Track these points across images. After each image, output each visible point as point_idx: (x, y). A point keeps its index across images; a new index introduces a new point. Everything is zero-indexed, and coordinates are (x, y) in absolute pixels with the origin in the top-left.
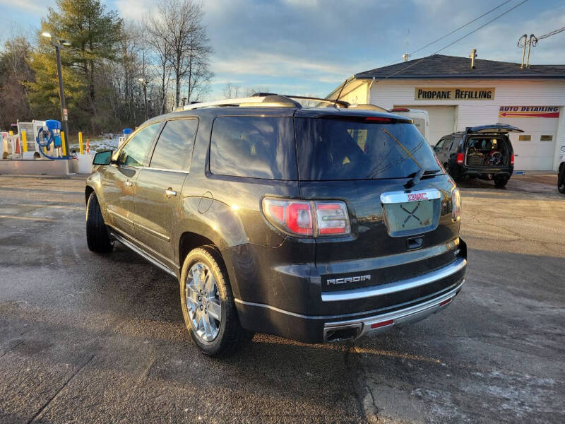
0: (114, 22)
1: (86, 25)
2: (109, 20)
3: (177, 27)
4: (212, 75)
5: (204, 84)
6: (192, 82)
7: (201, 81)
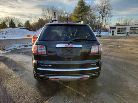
0: (88, 7)
1: (82, 8)
2: (87, 6)
3: (104, 5)
4: (112, 16)
5: (110, 19)
6: (106, 19)
7: (109, 18)
